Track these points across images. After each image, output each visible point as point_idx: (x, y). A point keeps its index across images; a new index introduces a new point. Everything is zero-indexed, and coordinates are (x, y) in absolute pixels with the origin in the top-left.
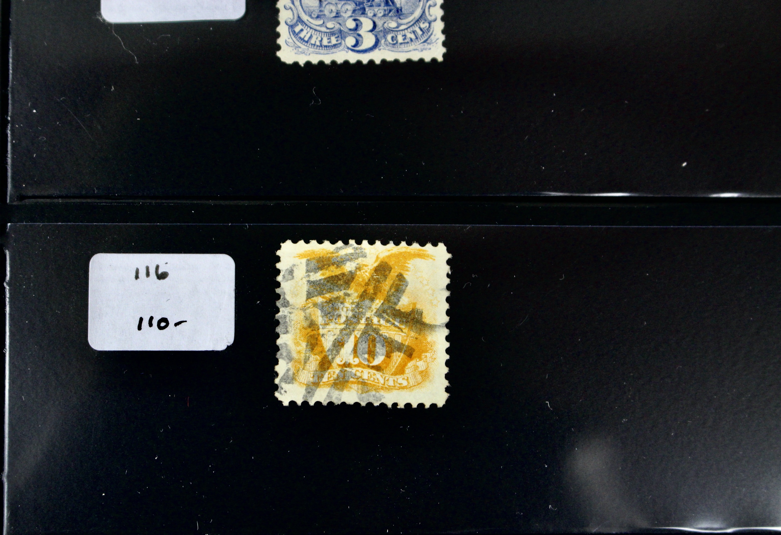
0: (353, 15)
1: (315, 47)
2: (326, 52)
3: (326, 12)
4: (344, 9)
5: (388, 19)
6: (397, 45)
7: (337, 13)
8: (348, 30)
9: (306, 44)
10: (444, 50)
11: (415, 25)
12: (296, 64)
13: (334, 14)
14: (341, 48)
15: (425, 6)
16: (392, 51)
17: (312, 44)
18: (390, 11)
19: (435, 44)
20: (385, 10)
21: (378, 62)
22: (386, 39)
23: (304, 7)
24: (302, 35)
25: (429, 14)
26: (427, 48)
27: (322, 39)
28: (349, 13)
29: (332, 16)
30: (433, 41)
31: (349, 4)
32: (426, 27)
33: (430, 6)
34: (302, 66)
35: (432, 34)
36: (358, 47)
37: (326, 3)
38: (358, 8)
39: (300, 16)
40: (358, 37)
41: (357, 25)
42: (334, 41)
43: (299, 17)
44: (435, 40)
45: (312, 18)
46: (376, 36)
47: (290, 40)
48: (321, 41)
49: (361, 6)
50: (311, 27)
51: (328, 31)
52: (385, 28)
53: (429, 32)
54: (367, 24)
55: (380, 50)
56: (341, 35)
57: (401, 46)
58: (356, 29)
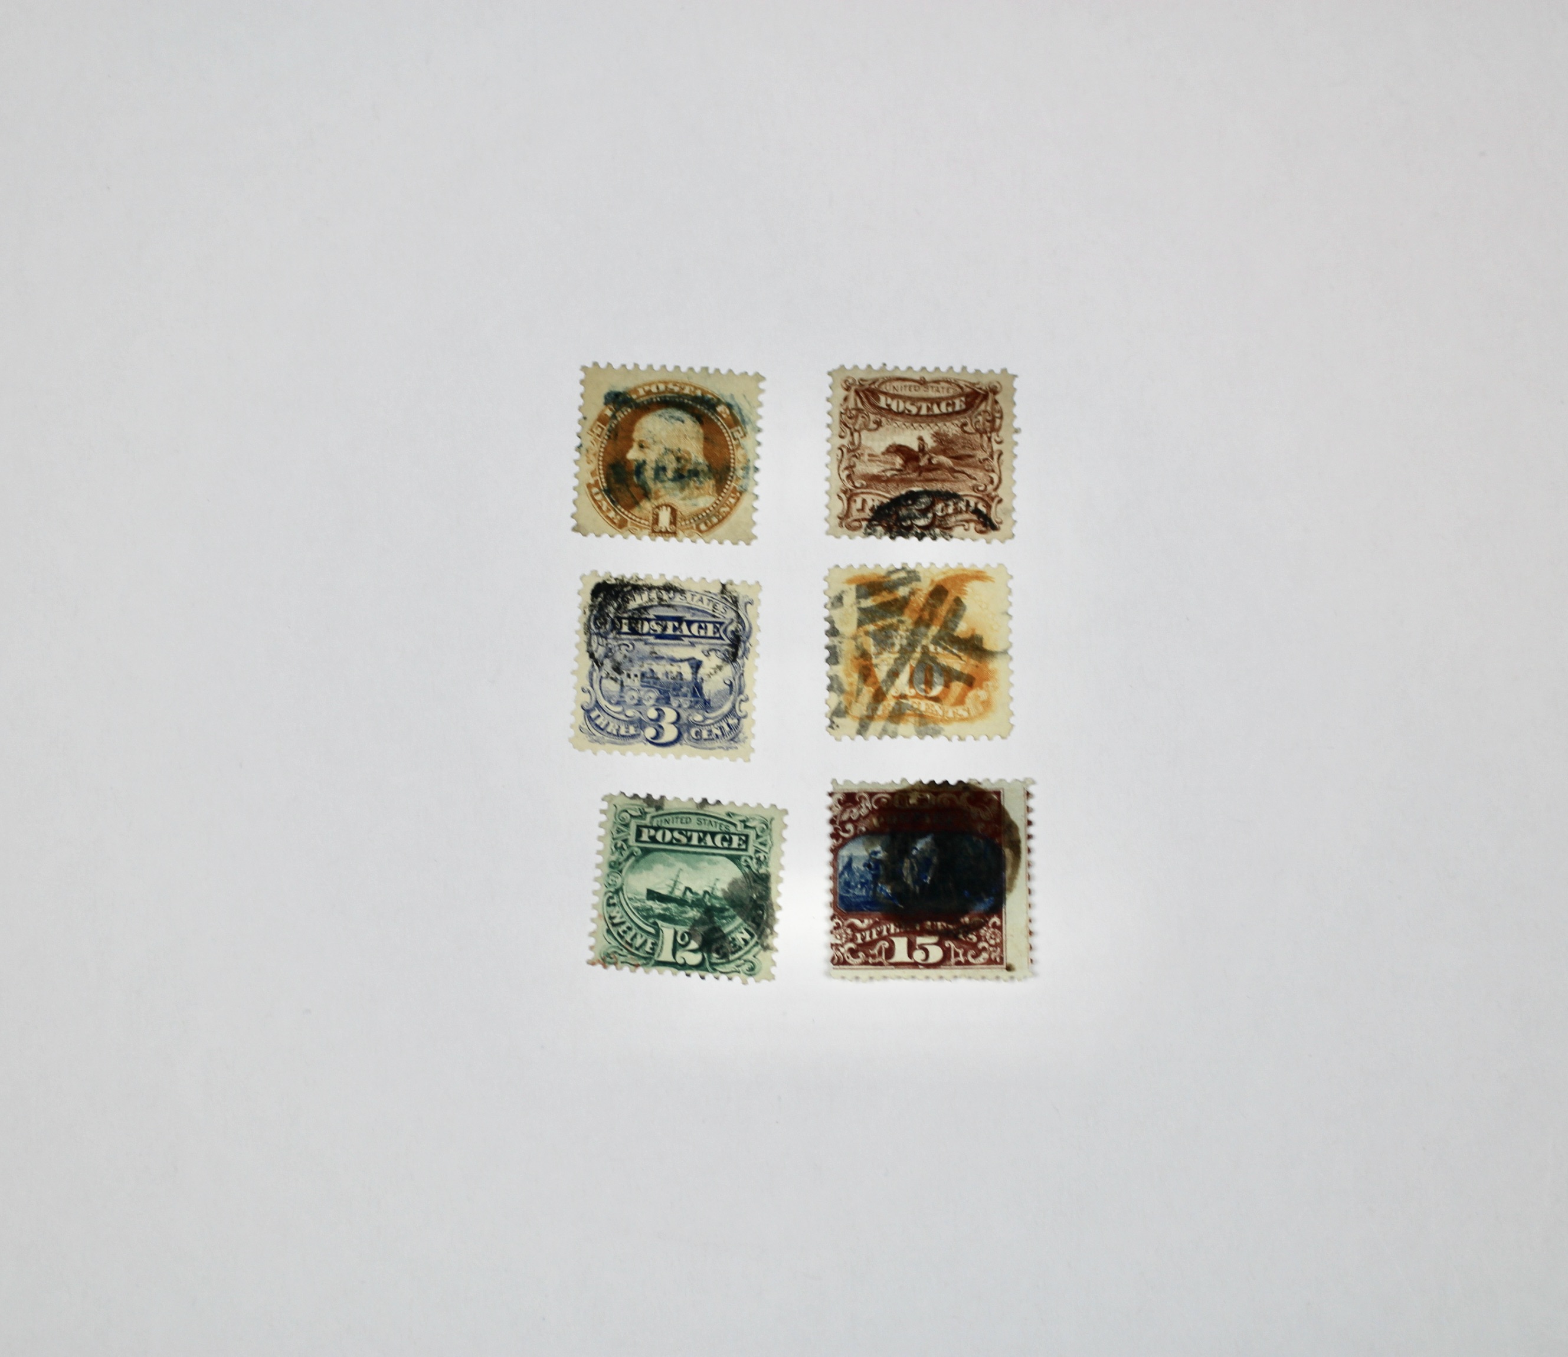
0: (656, 703)
1: (612, 736)
3: (627, 699)
4: (646, 697)
5: (694, 711)
7: (639, 701)
8: (649, 720)
13: (635, 702)
14: (639, 739)
16: (695, 747)
18: (697, 702)
20: (691, 701)
28: (652, 702)
29: (633, 703)
31: (654, 692)
37: (628, 687)
38: (662, 696)
39: (598, 700)
41: (659, 715)
42: (632, 730)
43: (597, 702)
45: (611, 703)
46: (679, 729)
48: (618, 730)
49: (667, 695)
50: (609, 713)
51: (627, 719)
52: (690, 720)
54: (670, 715)
57: (704, 743)
58: (657, 720)
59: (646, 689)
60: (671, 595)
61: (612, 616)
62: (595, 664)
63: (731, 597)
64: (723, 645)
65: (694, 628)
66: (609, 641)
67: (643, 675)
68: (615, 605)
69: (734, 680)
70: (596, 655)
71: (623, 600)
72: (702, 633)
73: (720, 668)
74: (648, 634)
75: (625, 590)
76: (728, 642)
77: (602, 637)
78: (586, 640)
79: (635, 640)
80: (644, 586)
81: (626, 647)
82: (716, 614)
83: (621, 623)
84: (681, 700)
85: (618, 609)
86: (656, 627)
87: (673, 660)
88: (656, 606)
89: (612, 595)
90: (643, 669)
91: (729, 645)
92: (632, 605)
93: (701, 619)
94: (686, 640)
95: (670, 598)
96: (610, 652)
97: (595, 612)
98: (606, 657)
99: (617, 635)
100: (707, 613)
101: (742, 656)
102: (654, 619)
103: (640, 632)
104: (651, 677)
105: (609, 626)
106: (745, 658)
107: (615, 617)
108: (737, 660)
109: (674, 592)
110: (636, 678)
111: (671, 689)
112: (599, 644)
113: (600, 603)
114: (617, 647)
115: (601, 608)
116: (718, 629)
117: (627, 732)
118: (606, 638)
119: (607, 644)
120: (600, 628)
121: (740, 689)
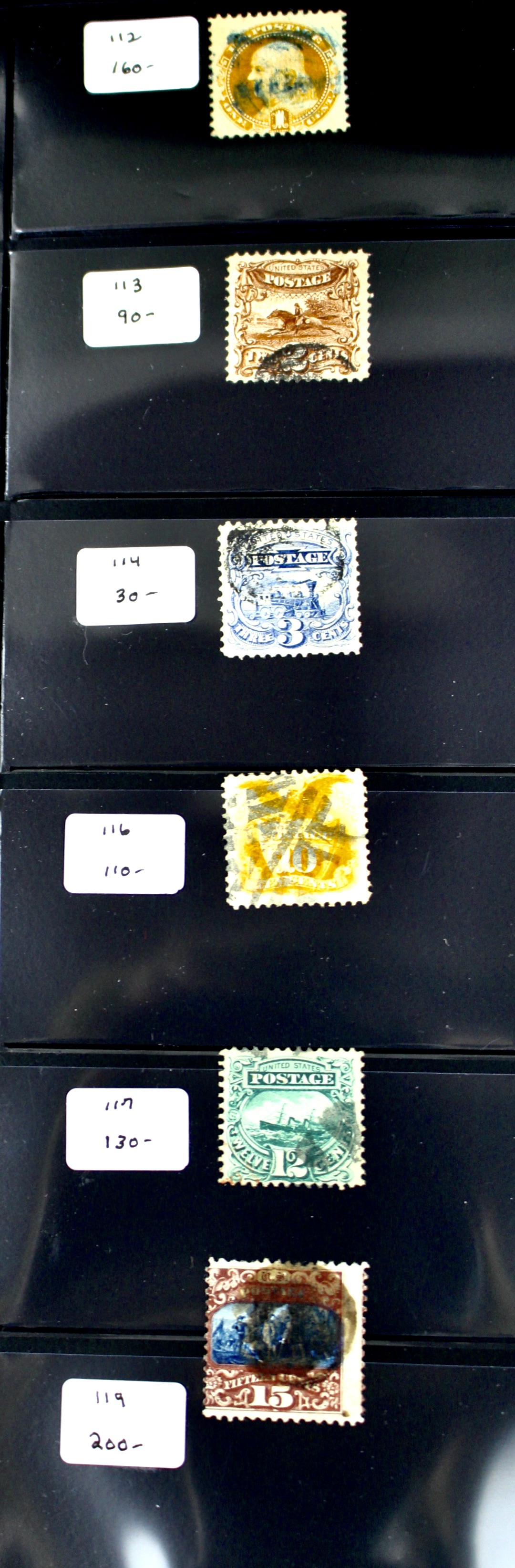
0: (285, 617)
1: (253, 643)
2: (261, 648)
3: (262, 615)
4: (277, 612)
5: (314, 619)
6: (321, 641)
7: (271, 616)
8: (280, 629)
9: (245, 641)
10: (361, 645)
11: (337, 625)
12: (237, 658)
13: (268, 617)
14: (275, 644)
15: (346, 609)
16: (317, 646)
17: (250, 642)
18: (316, 613)
19: (353, 640)
20: (311, 612)
21: (305, 655)
22: (311, 636)
23: (243, 611)
24: (241, 634)
25: (349, 615)
26: (347, 644)
27: (258, 637)
28: (281, 615)
29: (266, 618)
31: (282, 608)
32: (346, 626)
33: (349, 609)
34: (242, 659)
35: (350, 632)
36: (289, 643)
37: (262, 607)
38: (289, 611)
40: (289, 635)
41: (288, 625)
43: (239, 619)
44: (353, 637)
45: (251, 619)
46: (303, 634)
47: (232, 638)
49: (291, 609)
50: (250, 627)
51: (264, 630)
52: (311, 626)
53: (348, 630)
54: (295, 624)
55: (307, 645)
56: (275, 634)
57: (325, 643)
58: (286, 629)
59: (276, 606)
60: (289, 534)
61: (245, 554)
62: (235, 591)
63: (334, 531)
64: (331, 568)
65: (308, 556)
67: (272, 596)
68: (247, 546)
69: (343, 593)
70: (236, 585)
71: (251, 540)
72: (315, 560)
74: (273, 565)
75: (253, 534)
76: (336, 565)
77: (239, 570)
78: (227, 574)
79: (264, 570)
80: (267, 529)
81: (257, 576)
82: (323, 545)
83: (252, 559)
84: (304, 613)
85: (249, 547)
86: (279, 559)
87: (294, 583)
88: (277, 543)
89: (243, 539)
90: (273, 592)
91: (336, 568)
92: (259, 545)
93: (313, 550)
94: (303, 567)
95: (288, 537)
96: (246, 581)
97: (231, 553)
98: (243, 585)
99: (250, 569)
100: (317, 545)
101: (347, 575)
102: (277, 554)
103: (267, 564)
104: (279, 598)
105: (243, 562)
106: (348, 576)
107: (247, 555)
108: (343, 578)
109: (291, 532)
110: (267, 599)
111: (294, 605)
112: (236, 576)
113: (235, 545)
114: (251, 577)
115: (236, 549)
116: (326, 557)
117: (264, 640)
118: (242, 571)
119: (243, 576)
120: (236, 564)
121: (347, 600)
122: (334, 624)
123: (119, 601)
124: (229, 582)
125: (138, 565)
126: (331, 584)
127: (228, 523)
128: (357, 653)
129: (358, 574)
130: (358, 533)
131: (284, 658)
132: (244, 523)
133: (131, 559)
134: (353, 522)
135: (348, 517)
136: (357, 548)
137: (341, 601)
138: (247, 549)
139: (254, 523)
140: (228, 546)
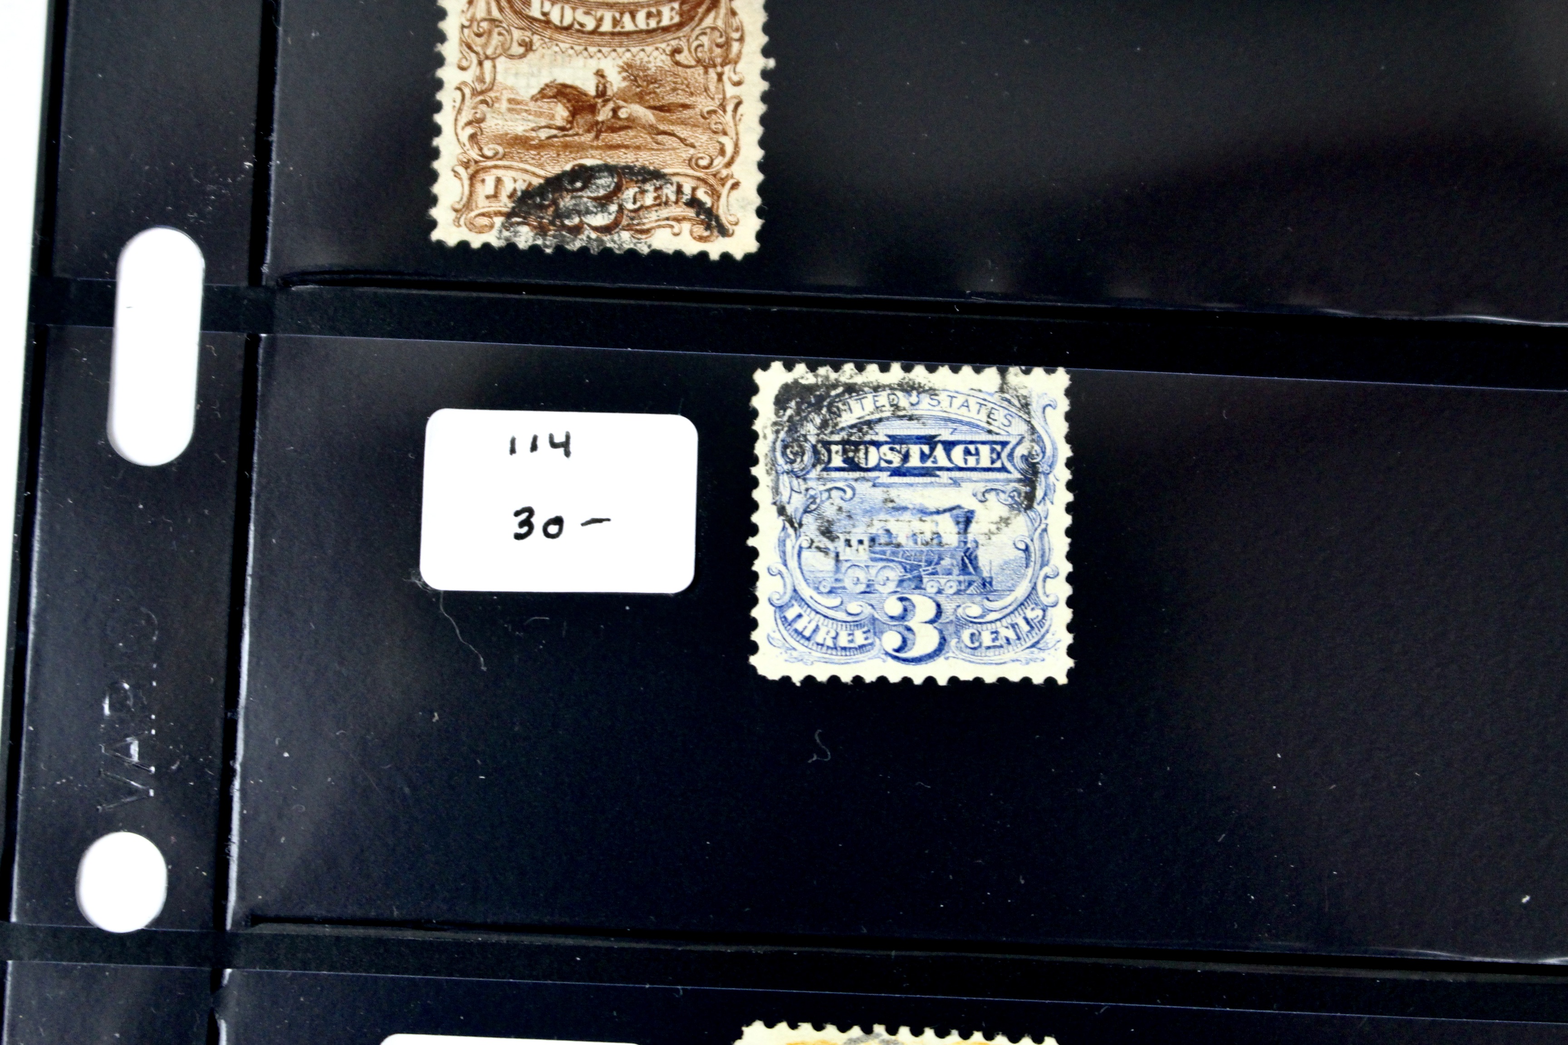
0: (899, 589)
1: (825, 648)
2: (843, 659)
3: (848, 583)
4: (881, 578)
5: (966, 599)
6: (979, 649)
7: (868, 586)
8: (888, 619)
9: (806, 643)
10: (1070, 663)
11: (1016, 613)
12: (786, 680)
13: (862, 587)
14: (873, 653)
15: (1037, 578)
16: (970, 662)
17: (818, 644)
18: (970, 584)
19: (1053, 650)
20: (960, 582)
21: (942, 681)
22: (959, 638)
23: (804, 572)
24: (799, 625)
25: (1045, 593)
26: (1037, 658)
27: (837, 634)
28: (892, 586)
29: (858, 591)
30: (1050, 645)
31: (892, 569)
32: (1038, 616)
33: (1047, 577)
34: (798, 684)
35: (1047, 631)
36: (906, 652)
37: (849, 564)
38: (909, 576)
39: (797, 588)
40: (906, 633)
41: (905, 610)
43: (795, 591)
44: (1054, 643)
45: (821, 593)
46: (941, 632)
47: (777, 635)
48: (835, 638)
49: (915, 573)
50: (818, 611)
51: (850, 619)
52: (958, 615)
53: (1042, 627)
54: (924, 608)
55: (947, 658)
56: (874, 628)
57: (988, 654)
58: (903, 618)
59: (881, 564)
60: (914, 398)
61: (813, 439)
62: (787, 525)
63: (1016, 396)
64: (1010, 481)
65: (957, 453)
66: (811, 484)
67: (873, 540)
68: (818, 421)
69: (1032, 540)
70: (790, 510)
71: (829, 411)
72: (972, 462)
73: (1006, 521)
74: (877, 468)
75: (833, 393)
76: (1019, 476)
77: (798, 477)
78: (771, 484)
79: (856, 480)
80: (865, 384)
81: (841, 493)
82: (991, 428)
83: (829, 451)
84: (943, 581)
85: (824, 424)
86: (890, 456)
87: (924, 512)
88: (888, 419)
90: (873, 531)
91: (1019, 481)
92: (847, 419)
93: (969, 438)
94: (944, 475)
95: (912, 405)
96: (814, 502)
97: (782, 435)
98: (806, 511)
99: (825, 474)
100: (978, 426)
101: (1043, 498)
102: (887, 443)
103: (863, 465)
104: (887, 544)
105: (808, 458)
106: (1048, 502)
107: (818, 441)
108: (1035, 505)
109: (919, 393)
110: (861, 547)
111: (923, 564)
112: (792, 490)
113: (790, 418)
114: (826, 495)
115: (793, 426)
116: (999, 455)
117: (851, 641)
118: (805, 480)
119: (807, 490)
120: (792, 462)
121: (1043, 556)
122: (1012, 612)
123: (518, 537)
124: (775, 503)
125: (567, 454)
126: (1008, 519)
127: (777, 366)
128: (1062, 680)
129: (1069, 497)
130: (1072, 404)
131: (895, 684)
132: (812, 368)
133: (551, 437)
134: (1061, 378)
135: (1050, 368)
136: (1069, 439)
137: (1028, 558)
138: (819, 428)
139: (837, 368)
140: (774, 418)
